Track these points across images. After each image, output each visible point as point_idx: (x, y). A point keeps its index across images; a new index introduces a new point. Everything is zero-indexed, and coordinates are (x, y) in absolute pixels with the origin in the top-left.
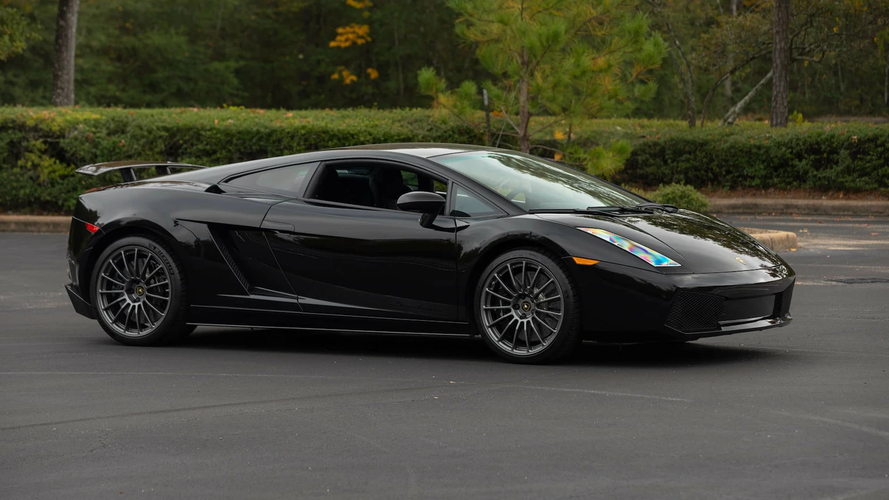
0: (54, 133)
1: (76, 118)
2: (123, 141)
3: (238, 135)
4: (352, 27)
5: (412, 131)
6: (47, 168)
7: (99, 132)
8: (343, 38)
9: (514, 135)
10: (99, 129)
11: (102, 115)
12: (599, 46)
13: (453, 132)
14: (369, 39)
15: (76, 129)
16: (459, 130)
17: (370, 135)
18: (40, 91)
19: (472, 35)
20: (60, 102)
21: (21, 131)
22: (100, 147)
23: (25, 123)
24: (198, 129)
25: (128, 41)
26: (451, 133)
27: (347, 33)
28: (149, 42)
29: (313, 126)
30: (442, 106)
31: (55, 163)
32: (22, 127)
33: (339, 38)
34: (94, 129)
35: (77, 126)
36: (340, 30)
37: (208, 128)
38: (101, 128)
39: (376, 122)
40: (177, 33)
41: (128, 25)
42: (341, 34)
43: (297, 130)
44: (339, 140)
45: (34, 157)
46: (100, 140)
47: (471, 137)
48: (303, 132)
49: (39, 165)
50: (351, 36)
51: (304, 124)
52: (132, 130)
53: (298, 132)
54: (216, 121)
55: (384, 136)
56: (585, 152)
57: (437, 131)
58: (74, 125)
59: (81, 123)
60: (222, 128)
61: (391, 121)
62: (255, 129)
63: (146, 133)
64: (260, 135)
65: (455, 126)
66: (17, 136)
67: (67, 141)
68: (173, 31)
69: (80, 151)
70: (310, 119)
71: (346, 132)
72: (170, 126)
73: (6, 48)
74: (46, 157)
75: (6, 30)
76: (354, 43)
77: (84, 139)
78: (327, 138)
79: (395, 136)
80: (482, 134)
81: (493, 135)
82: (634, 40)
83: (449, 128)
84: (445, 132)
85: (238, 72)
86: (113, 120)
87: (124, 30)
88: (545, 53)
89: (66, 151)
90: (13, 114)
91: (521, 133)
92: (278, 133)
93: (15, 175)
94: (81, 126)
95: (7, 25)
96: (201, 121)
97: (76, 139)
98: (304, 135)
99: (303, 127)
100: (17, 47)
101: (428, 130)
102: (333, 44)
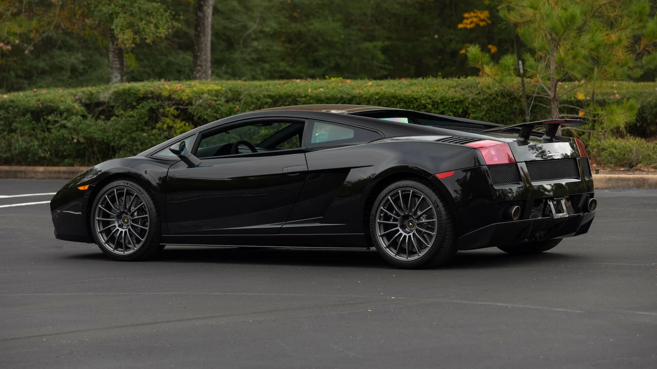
0: (184, 101)
1: (203, 89)
2: (237, 107)
3: (327, 101)
4: (474, 12)
5: (463, 95)
6: (178, 129)
7: (219, 100)
8: (468, 22)
9: (547, 97)
10: (219, 98)
11: (222, 86)
12: (611, 25)
13: (497, 95)
14: (489, 22)
15: (201, 98)
16: (502, 93)
17: (430, 99)
18: (224, 68)
19: (513, 17)
20: (199, 77)
21: (158, 100)
22: (220, 112)
23: (160, 94)
24: (295, 96)
25: (296, 27)
26: (495, 96)
27: (471, 17)
28: (311, 27)
29: (385, 92)
30: (486, 75)
31: (185, 125)
32: (158, 97)
33: (465, 21)
34: (215, 98)
35: (202, 96)
36: (466, 15)
37: (303, 95)
38: (221, 97)
39: (436, 89)
40: (333, 20)
41: (295, 14)
42: (467, 18)
43: (372, 95)
44: (405, 103)
45: (169, 121)
46: (219, 106)
47: (511, 99)
48: (377, 97)
49: (172, 127)
50: (475, 20)
51: (377, 91)
52: (244, 98)
53: (373, 97)
54: (310, 90)
55: (441, 99)
56: (602, 110)
57: (483, 95)
58: (199, 95)
59: (205, 93)
60: (314, 95)
61: (447, 87)
62: (339, 96)
63: (255, 100)
64: (344, 100)
65: (499, 90)
66: (155, 105)
67: (194, 107)
68: (330, 18)
69: (204, 115)
70: (383, 88)
71: (410, 97)
72: (274, 94)
73: (151, 34)
74: (178, 121)
75: (152, 20)
76: (477, 25)
77: (207, 106)
78: (395, 102)
79: (449, 99)
80: (521, 96)
81: (528, 97)
82: (639, 19)
83: (493, 92)
84: (491, 95)
85: (384, 50)
86: (230, 90)
87: (293, 19)
88: (565, 31)
89: (193, 116)
90: (152, 87)
91: (551, 94)
92: (357, 98)
93: (154, 135)
94: (206, 96)
95: (153, 16)
96: (297, 90)
97: (200, 105)
98: (378, 99)
99: (377, 94)
100: (160, 33)
101: (476, 94)
102: (460, 26)
